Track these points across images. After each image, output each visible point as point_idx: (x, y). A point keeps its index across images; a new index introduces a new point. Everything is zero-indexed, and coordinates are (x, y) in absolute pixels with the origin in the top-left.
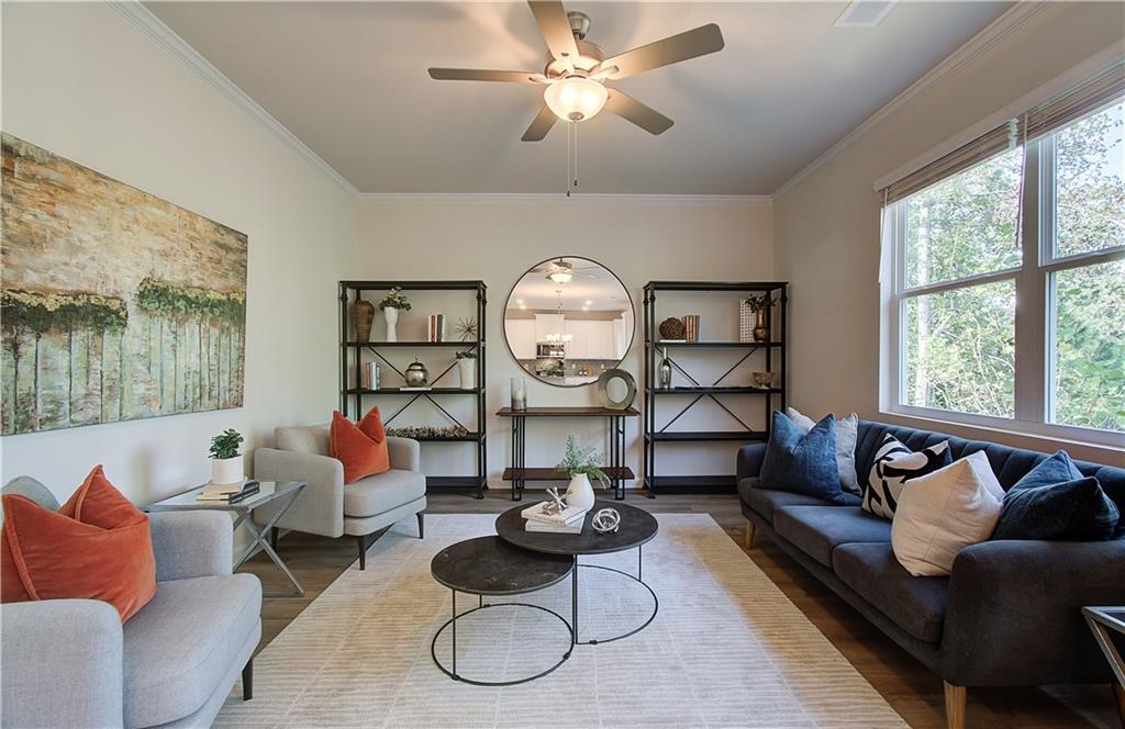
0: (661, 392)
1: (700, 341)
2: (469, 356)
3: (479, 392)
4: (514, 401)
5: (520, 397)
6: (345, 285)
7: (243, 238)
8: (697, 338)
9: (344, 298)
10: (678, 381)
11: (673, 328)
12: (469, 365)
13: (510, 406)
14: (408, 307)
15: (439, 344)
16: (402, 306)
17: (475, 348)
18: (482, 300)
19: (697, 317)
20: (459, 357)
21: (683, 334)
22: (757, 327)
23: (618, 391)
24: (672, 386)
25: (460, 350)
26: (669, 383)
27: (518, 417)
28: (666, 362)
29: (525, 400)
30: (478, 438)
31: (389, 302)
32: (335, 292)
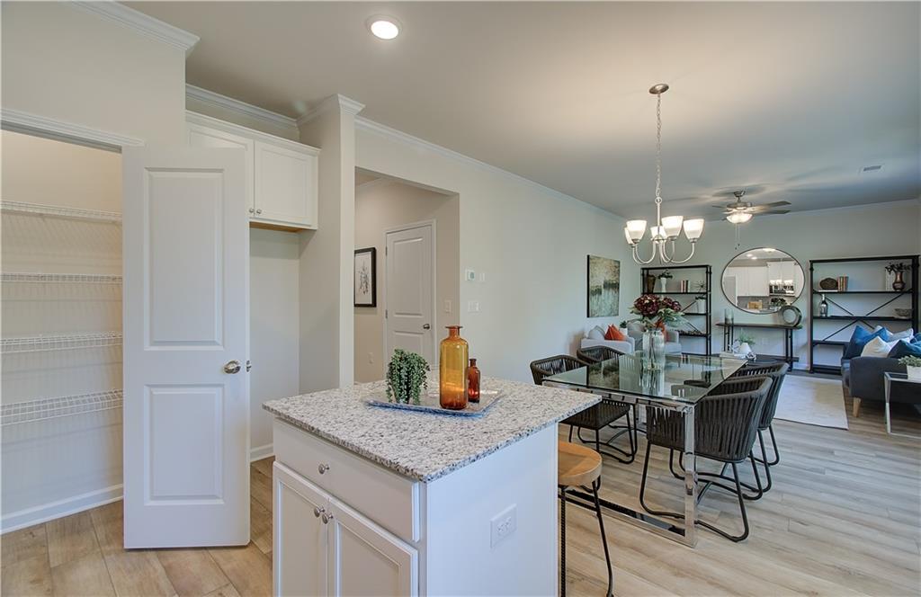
0: (821, 318)
1: (849, 290)
2: (702, 298)
3: (707, 315)
4: (726, 319)
5: (730, 317)
6: (643, 269)
7: (619, 262)
8: (846, 288)
9: (643, 275)
10: (833, 312)
11: (829, 284)
12: (702, 303)
13: (724, 321)
14: (671, 277)
15: (687, 293)
16: (669, 277)
17: (706, 295)
18: (709, 273)
19: (847, 278)
20: (697, 299)
21: (836, 286)
22: (896, 282)
23: (791, 317)
24: (829, 315)
25: (697, 296)
26: (826, 313)
27: (729, 327)
28: (824, 302)
29: (732, 319)
30: (707, 337)
31: (663, 275)
32: (639, 272)
